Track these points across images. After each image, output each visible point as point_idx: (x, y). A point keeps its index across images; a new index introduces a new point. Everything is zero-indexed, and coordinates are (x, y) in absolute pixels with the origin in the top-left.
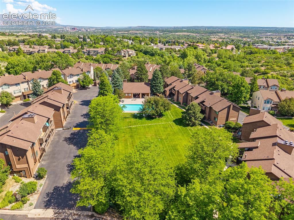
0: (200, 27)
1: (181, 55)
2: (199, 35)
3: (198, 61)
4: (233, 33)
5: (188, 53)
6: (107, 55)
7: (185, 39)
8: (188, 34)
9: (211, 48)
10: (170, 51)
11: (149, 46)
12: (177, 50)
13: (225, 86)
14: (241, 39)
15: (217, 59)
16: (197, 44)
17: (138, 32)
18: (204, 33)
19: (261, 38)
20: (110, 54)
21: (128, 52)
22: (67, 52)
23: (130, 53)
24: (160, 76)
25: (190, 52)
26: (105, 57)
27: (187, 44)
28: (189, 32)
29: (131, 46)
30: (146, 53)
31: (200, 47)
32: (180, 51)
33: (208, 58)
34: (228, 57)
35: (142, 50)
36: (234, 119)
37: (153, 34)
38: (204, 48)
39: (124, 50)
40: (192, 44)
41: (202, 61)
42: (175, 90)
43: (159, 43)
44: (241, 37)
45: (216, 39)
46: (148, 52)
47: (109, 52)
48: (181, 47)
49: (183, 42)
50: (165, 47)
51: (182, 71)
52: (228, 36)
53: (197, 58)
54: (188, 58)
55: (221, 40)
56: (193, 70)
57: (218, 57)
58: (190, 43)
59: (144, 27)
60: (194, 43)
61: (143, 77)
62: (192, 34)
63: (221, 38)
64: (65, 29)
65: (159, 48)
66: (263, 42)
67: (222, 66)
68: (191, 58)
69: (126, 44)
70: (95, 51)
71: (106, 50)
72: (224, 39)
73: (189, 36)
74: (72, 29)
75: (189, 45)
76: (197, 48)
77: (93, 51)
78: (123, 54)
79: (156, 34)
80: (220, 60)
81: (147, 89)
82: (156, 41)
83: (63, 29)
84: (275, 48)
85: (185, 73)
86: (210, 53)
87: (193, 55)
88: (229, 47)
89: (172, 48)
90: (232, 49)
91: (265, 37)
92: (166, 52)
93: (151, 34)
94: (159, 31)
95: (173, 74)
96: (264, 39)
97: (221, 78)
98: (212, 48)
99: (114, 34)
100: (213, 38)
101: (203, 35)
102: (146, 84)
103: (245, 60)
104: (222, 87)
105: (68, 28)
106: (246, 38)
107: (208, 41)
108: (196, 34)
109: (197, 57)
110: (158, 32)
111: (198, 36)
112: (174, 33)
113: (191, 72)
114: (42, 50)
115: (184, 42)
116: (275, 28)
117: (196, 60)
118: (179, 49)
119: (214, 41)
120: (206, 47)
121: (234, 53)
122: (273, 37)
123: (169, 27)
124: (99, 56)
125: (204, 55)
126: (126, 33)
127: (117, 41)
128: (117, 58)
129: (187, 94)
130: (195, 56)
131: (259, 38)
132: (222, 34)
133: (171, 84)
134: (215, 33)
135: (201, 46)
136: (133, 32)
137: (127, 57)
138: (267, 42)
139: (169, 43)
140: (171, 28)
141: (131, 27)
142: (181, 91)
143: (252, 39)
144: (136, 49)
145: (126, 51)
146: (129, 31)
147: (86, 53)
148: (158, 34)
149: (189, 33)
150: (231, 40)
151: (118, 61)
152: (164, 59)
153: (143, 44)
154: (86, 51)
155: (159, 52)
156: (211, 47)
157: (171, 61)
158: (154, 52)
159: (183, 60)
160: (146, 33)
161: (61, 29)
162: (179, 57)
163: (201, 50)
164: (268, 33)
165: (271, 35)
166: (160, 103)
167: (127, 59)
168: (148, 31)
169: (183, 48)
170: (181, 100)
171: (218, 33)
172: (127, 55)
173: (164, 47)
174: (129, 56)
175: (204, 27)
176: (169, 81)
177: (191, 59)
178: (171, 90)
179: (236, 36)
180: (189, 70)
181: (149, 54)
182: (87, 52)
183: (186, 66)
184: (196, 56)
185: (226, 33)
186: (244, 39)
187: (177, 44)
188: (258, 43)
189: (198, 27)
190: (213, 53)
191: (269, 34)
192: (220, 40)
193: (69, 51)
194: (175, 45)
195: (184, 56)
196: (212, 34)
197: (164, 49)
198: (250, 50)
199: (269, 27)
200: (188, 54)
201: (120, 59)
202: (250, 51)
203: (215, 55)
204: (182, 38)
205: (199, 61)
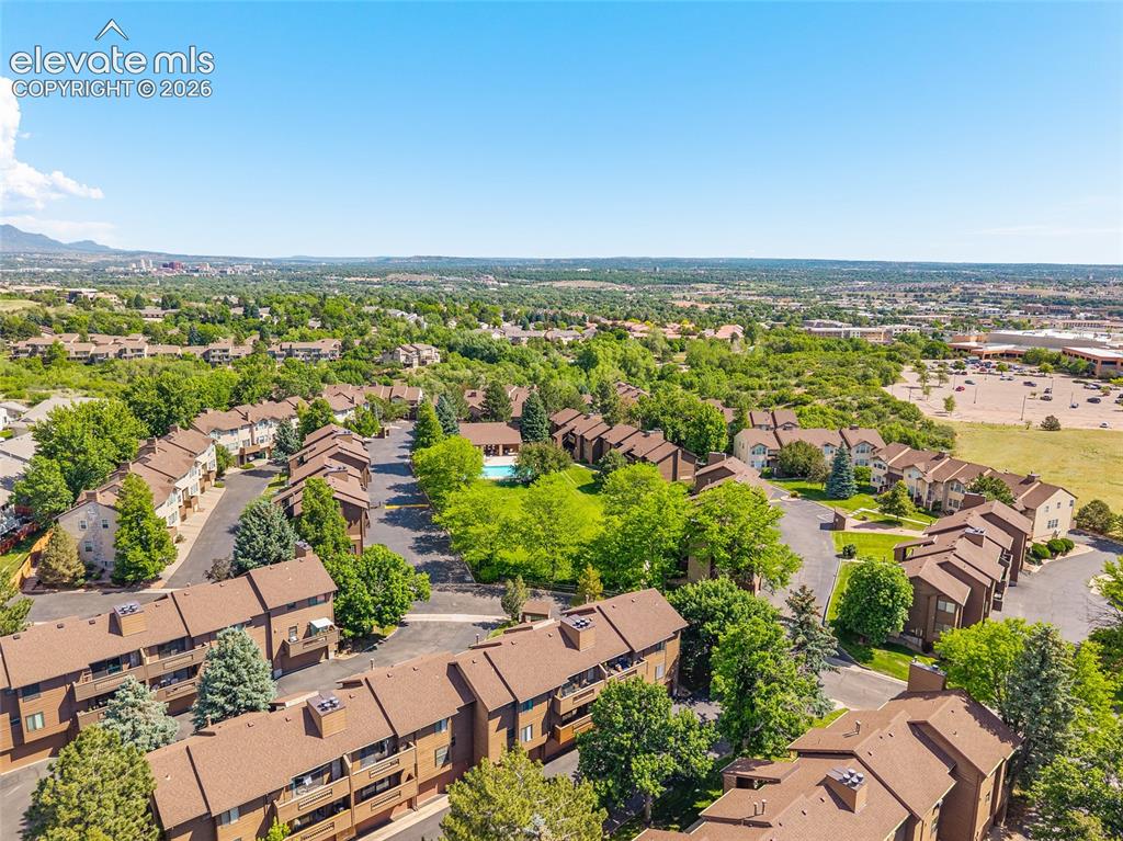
0: (634, 259)
1: (580, 358)
2: (633, 289)
3: (629, 374)
4: (745, 283)
5: (600, 355)
6: (350, 361)
7: (587, 305)
8: (597, 285)
9: (669, 337)
10: (545, 346)
11: (476, 332)
12: (566, 343)
13: (681, 427)
14: (770, 301)
15: (685, 370)
16: (627, 324)
17: (418, 279)
18: (650, 283)
19: (835, 297)
20: (360, 359)
21: (418, 351)
22: (218, 353)
23: (425, 354)
24: (541, 407)
25: (606, 351)
26: (344, 369)
27: (596, 325)
28: (601, 280)
29: (417, 332)
30: (469, 352)
31: (636, 334)
32: (573, 346)
33: (659, 366)
34: (717, 362)
35: (457, 344)
36: (687, 477)
37: (475, 285)
38: (645, 335)
39: (406, 346)
40: (610, 322)
41: (642, 375)
42: (574, 435)
43: (506, 320)
44: (770, 293)
45: (688, 304)
46: (475, 350)
47: (355, 352)
48: (578, 334)
49: (581, 316)
50: (528, 333)
51: (587, 398)
52: (729, 291)
53: (625, 367)
54: (600, 367)
55: (707, 306)
56: (612, 396)
57: (688, 362)
58: (604, 321)
59: (439, 258)
60: (616, 319)
61: (502, 411)
62: (610, 287)
63: (705, 300)
64: (134, 266)
65: (508, 337)
66: (836, 313)
67: (697, 390)
68: (607, 367)
69: (402, 326)
70: (311, 351)
71: (345, 347)
72: (717, 301)
73: (599, 292)
74: (165, 266)
75: (603, 328)
76: (625, 336)
77: (302, 350)
78: (403, 359)
79: (486, 287)
80: (694, 371)
81: (514, 437)
82: (495, 315)
83: (126, 264)
84: (862, 333)
85: (594, 403)
86: (664, 352)
87: (614, 359)
88: (725, 332)
89: (549, 337)
90: (734, 337)
91: (849, 296)
92: (534, 351)
93: (466, 286)
94: (496, 274)
95: (567, 405)
96: (844, 303)
97: (671, 410)
98: (671, 335)
99: (329, 286)
100: (681, 299)
101: (647, 287)
102: (508, 424)
103: (762, 371)
104: (673, 428)
105: (147, 264)
106: (789, 299)
107: (662, 309)
108: (625, 286)
109: (625, 364)
110: (491, 277)
111: (630, 292)
112: (547, 284)
113: (606, 401)
114: (132, 351)
115: (584, 317)
116: (879, 263)
117: (622, 374)
118: (571, 339)
119: (682, 311)
120: (654, 334)
121: (737, 349)
122: (872, 294)
123: (529, 260)
124: (325, 366)
125: (644, 358)
126: (375, 280)
127: (367, 315)
128: (385, 371)
129: (600, 440)
130: (619, 361)
131: (827, 296)
132: (708, 287)
133: (564, 425)
134: (687, 281)
135: (639, 329)
136: (401, 277)
137: (416, 367)
138: (850, 312)
139: (537, 320)
140: (535, 263)
141: (388, 259)
142: (588, 436)
143: (807, 303)
144: (436, 341)
145: (412, 349)
146: (385, 274)
147: (281, 356)
148: (493, 286)
149: (601, 284)
150: (738, 306)
151: (389, 380)
152: (531, 373)
153: (453, 324)
154: (282, 350)
155: (510, 349)
156: (671, 332)
157: (551, 376)
158: (496, 351)
159: (585, 374)
160: (447, 282)
161: (116, 264)
162: (572, 365)
163: (637, 342)
164: (856, 282)
165: (868, 288)
166: (551, 455)
167: (418, 372)
168: (455, 274)
169: (583, 336)
170: (589, 454)
171: (697, 282)
172: (416, 361)
173: (524, 336)
174: (423, 363)
175: (650, 259)
176: (559, 418)
177: (608, 370)
178: (565, 435)
179: (754, 292)
180: (604, 395)
181: (480, 355)
182: (284, 353)
183: (594, 387)
184: (624, 360)
185: (722, 281)
186: (782, 303)
187: (565, 324)
188: (820, 317)
189: (629, 260)
190: (674, 351)
191: (862, 284)
192: (703, 307)
193: (225, 351)
194: (558, 327)
195: (587, 361)
196: (675, 286)
197: (525, 340)
198: (783, 341)
199: (861, 262)
200: (600, 357)
201: (394, 374)
202: (783, 344)
203: (681, 357)
204: (577, 300)
205: (633, 376)
